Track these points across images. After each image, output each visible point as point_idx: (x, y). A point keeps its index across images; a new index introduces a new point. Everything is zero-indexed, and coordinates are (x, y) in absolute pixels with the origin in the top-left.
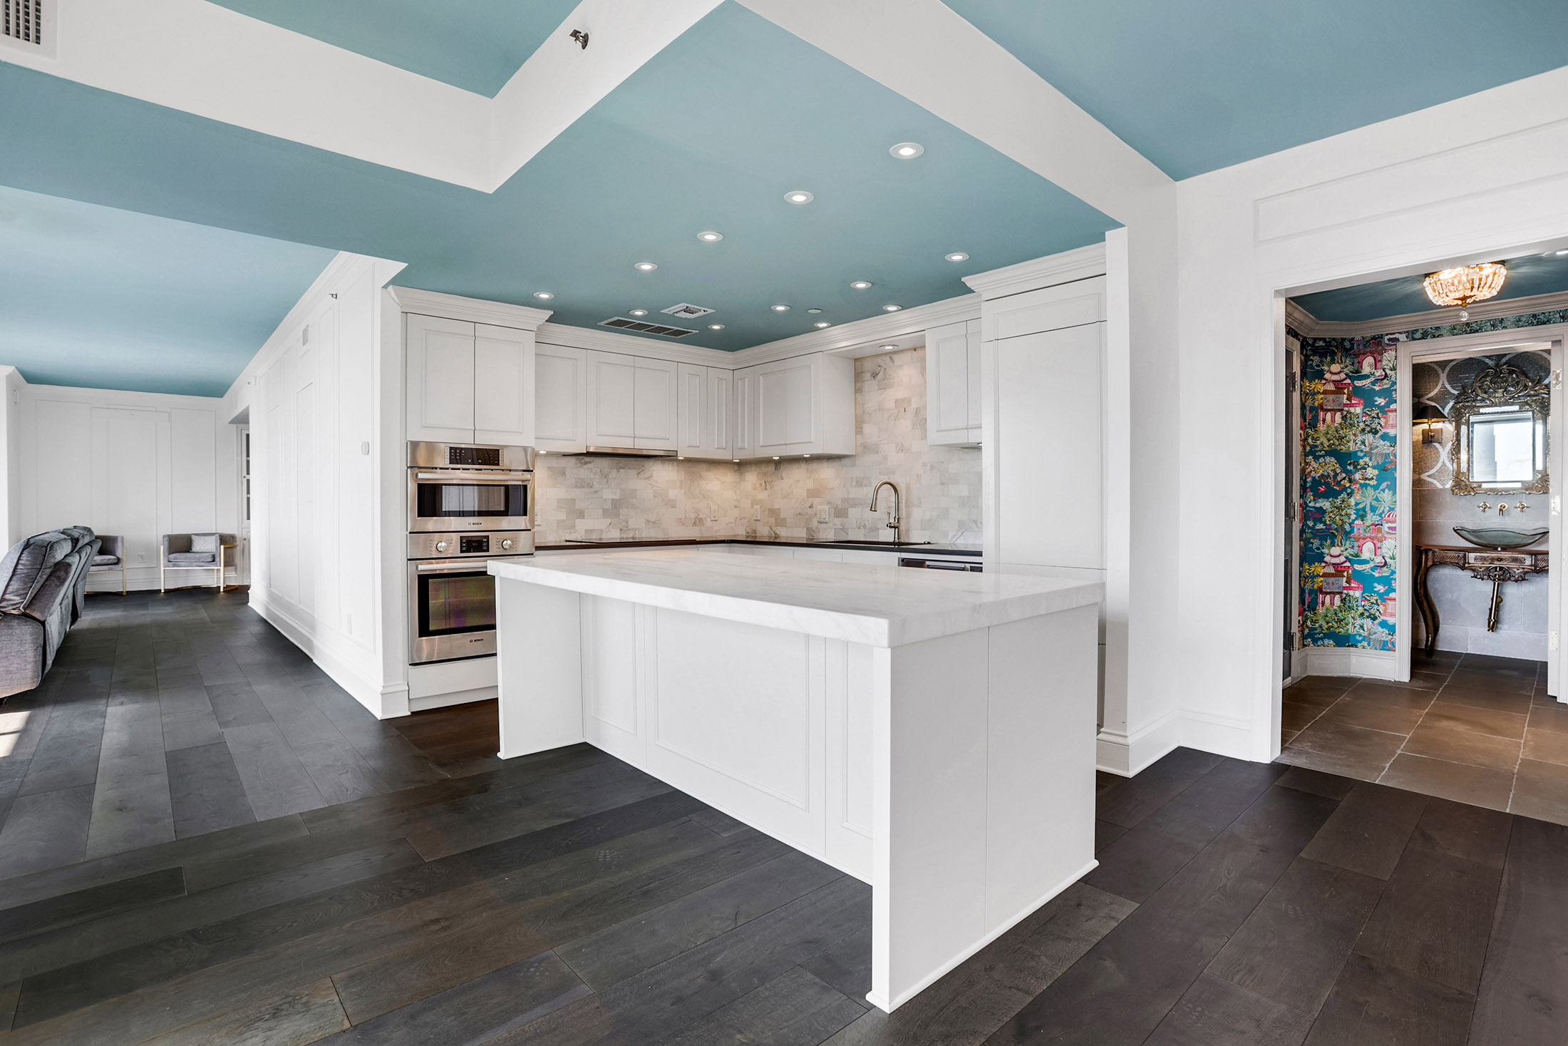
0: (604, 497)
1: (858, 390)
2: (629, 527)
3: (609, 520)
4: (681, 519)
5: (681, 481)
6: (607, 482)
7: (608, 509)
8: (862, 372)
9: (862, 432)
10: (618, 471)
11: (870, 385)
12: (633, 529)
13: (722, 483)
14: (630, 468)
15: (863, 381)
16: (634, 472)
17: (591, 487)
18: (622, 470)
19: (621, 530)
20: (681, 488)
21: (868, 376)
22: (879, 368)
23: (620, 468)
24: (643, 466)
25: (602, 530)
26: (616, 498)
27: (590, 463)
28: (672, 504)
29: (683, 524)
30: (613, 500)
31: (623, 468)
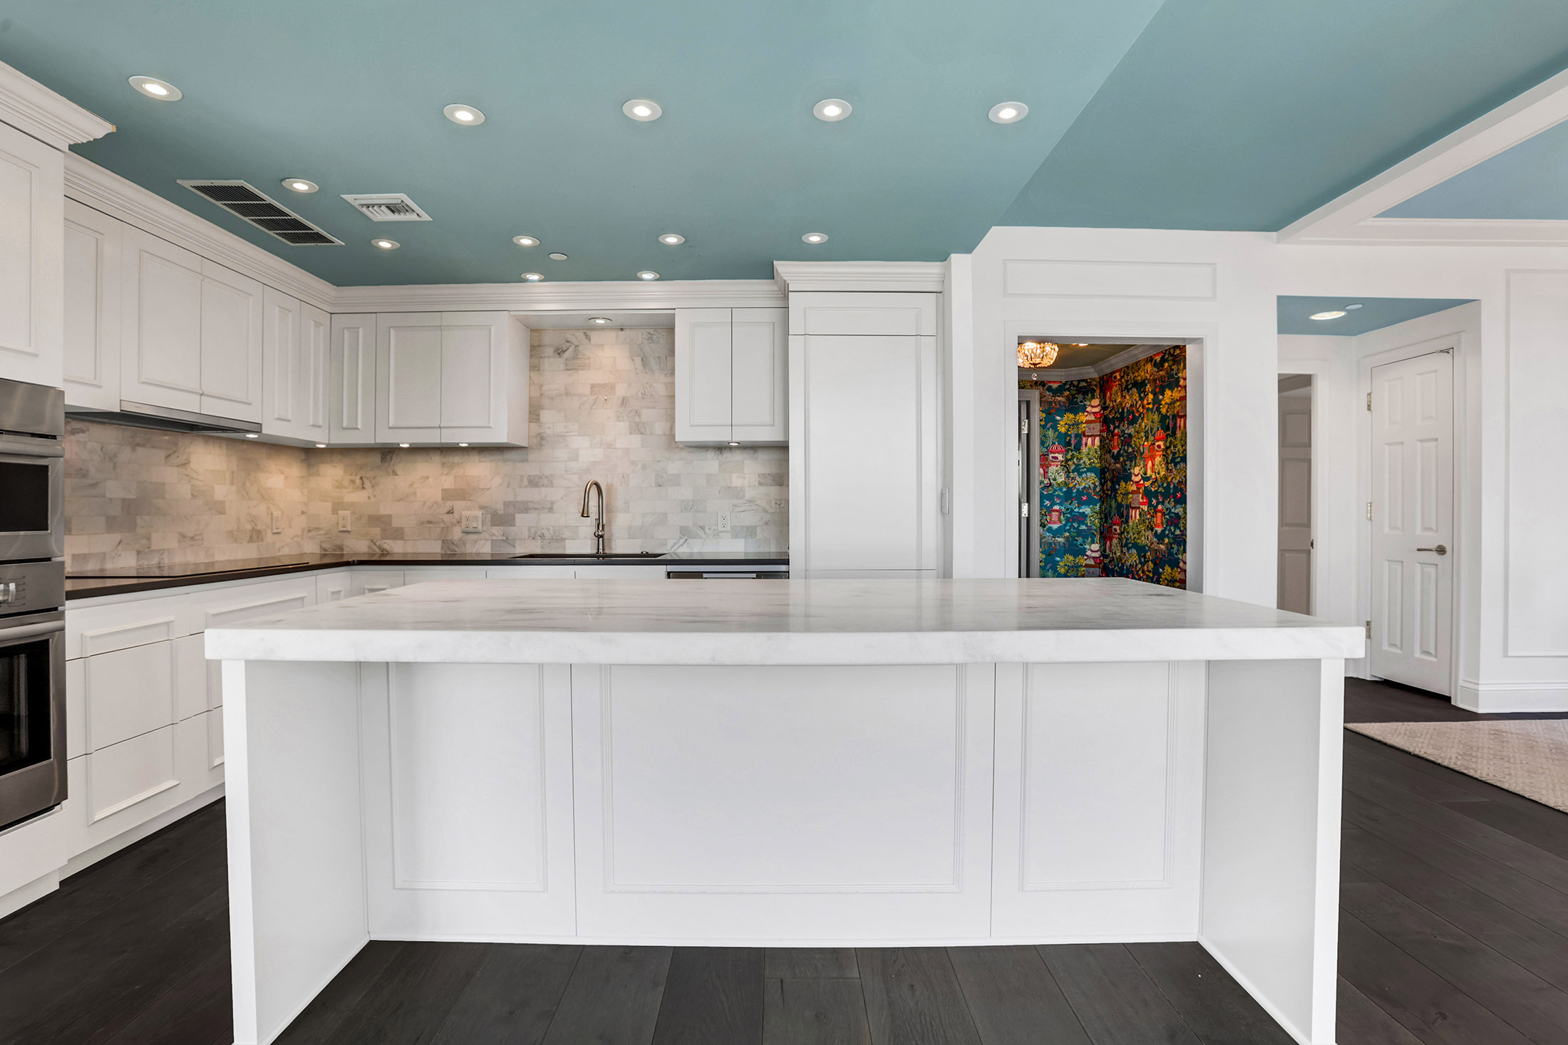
0: (108, 495)
1: (534, 368)
2: (153, 548)
3: (116, 537)
4: (231, 532)
5: (233, 472)
6: (114, 468)
7: (115, 517)
8: (539, 346)
9: (538, 419)
10: (134, 450)
11: (552, 365)
12: (159, 551)
13: (286, 478)
14: (153, 447)
15: (542, 357)
16: (159, 455)
17: (83, 476)
18: (139, 449)
19: (139, 553)
20: (232, 484)
21: (549, 351)
22: (569, 344)
23: (138, 445)
24: (176, 444)
25: (104, 554)
26: (132, 497)
27: (83, 431)
28: (218, 508)
29: (236, 541)
30: (124, 500)
31: (143, 446)
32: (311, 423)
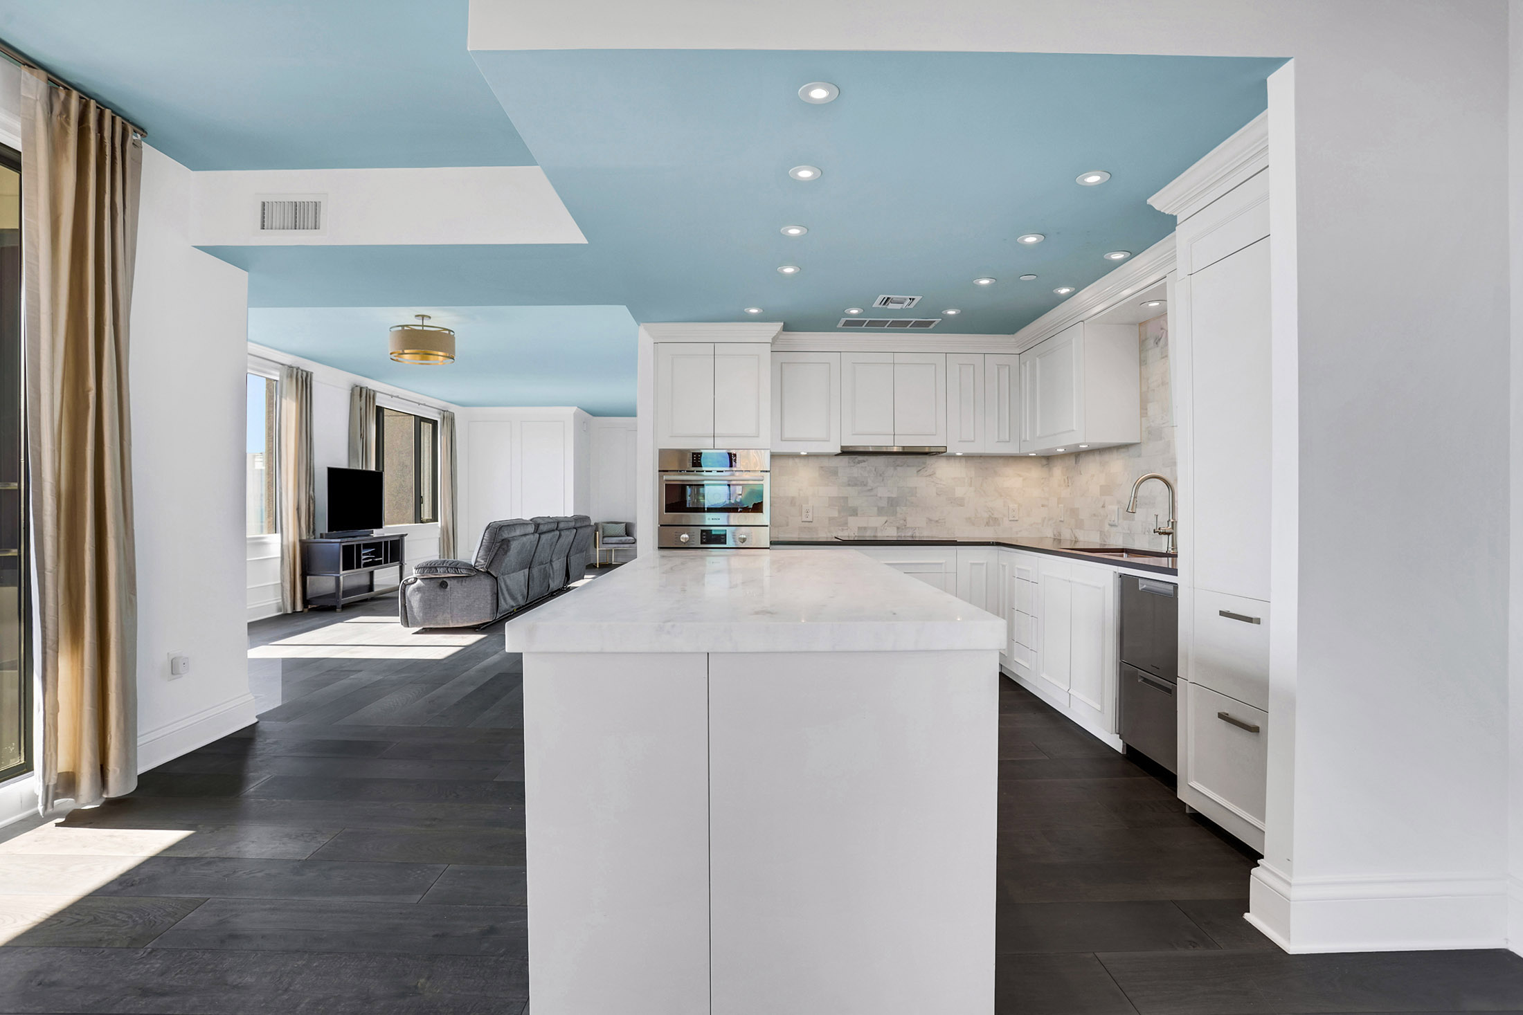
0: (879, 495)
1: (1142, 362)
2: (908, 526)
3: (885, 519)
4: (970, 518)
5: (971, 478)
6: (883, 480)
7: (883, 507)
8: (1146, 339)
9: (1147, 413)
10: (895, 469)
11: (1153, 353)
12: (912, 528)
13: (1024, 480)
14: (908, 466)
15: (1147, 350)
16: (914, 470)
17: (864, 485)
18: (899, 468)
19: (898, 528)
20: (971, 486)
21: (1151, 342)
22: (1162, 331)
23: (898, 466)
24: (924, 463)
25: (876, 528)
26: (894, 496)
27: (864, 461)
28: (960, 502)
29: (973, 524)
30: (889, 497)
31: (901, 466)
32: (997, 440)
